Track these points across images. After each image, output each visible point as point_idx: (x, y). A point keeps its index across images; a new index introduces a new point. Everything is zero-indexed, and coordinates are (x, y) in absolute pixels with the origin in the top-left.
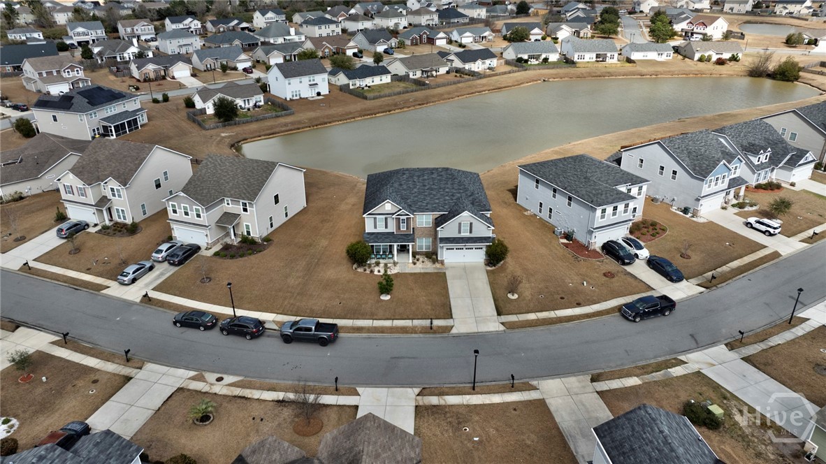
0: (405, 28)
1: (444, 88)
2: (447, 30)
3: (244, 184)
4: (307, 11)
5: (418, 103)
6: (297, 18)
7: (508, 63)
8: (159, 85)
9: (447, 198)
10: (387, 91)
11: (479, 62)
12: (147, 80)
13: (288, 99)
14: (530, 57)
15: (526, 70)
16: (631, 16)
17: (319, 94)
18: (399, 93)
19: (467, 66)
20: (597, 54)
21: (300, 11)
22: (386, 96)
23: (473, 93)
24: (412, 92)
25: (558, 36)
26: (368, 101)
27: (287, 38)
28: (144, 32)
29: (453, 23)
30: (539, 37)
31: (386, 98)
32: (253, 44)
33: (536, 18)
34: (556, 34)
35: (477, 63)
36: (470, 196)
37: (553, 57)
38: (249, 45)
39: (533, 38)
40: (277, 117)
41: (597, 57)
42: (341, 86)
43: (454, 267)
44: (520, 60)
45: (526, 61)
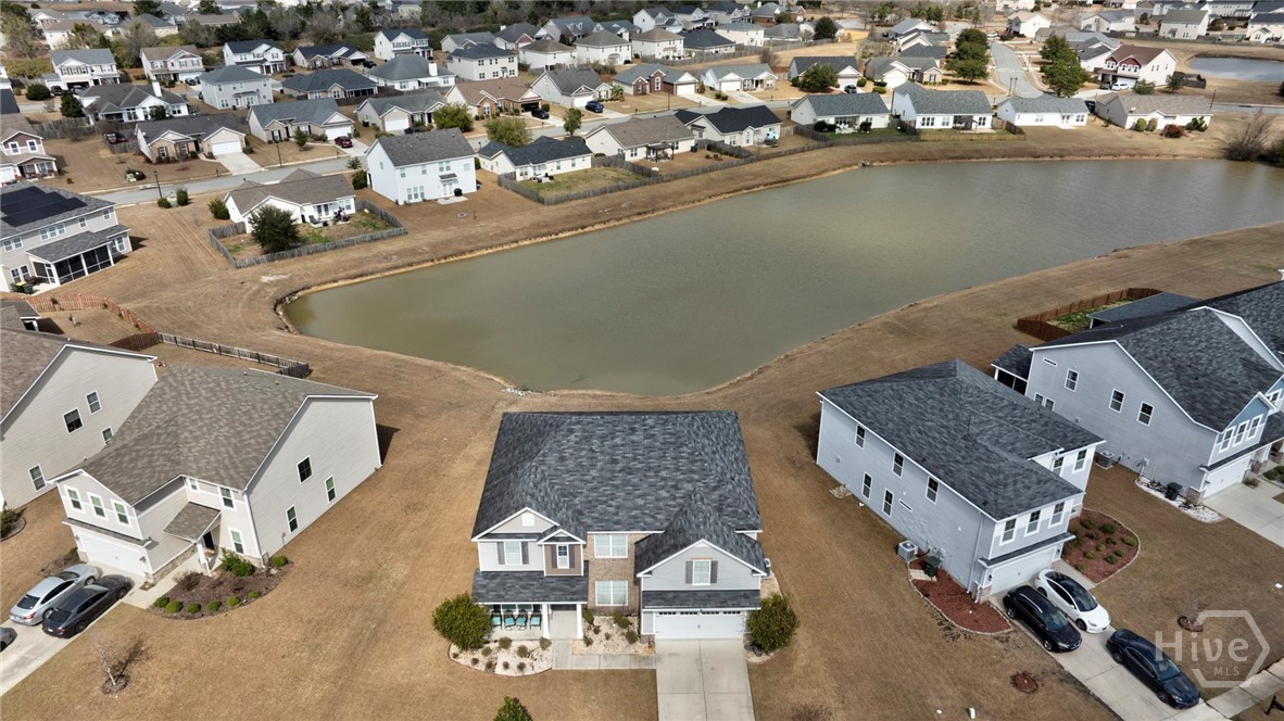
0: (627, 62)
1: (684, 180)
2: (698, 66)
3: (229, 444)
4: (468, 32)
5: (638, 211)
6: (448, 44)
7: (800, 131)
8: (184, 169)
9: (663, 493)
10: (582, 188)
11: (749, 131)
12: (163, 159)
13: (401, 203)
14: (839, 121)
15: (831, 146)
16: (1006, 43)
17: (458, 193)
18: (604, 191)
19: (728, 139)
20: (955, 117)
21: (455, 31)
22: (579, 198)
23: (736, 191)
24: (627, 188)
25: (885, 80)
26: (546, 208)
27: (424, 80)
28: (184, 68)
29: (707, 54)
30: (854, 82)
31: (579, 201)
32: (364, 92)
33: (847, 46)
34: (882, 77)
35: (745, 133)
36: (715, 488)
37: (880, 122)
38: (357, 93)
39: (843, 84)
40: (374, 240)
41: (955, 122)
42: (499, 177)
43: (675, 654)
44: (821, 126)
45: (832, 128)
